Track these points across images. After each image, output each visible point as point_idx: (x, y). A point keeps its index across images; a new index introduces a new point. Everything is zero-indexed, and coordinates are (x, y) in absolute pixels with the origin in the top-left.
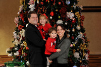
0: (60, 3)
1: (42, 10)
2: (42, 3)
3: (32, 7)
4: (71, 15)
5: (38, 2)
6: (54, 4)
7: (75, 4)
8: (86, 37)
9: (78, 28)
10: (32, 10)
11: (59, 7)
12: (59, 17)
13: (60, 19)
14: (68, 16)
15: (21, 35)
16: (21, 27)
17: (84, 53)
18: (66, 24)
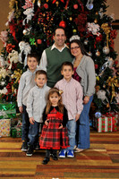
0: (76, 7)
1: (46, 17)
2: (46, 6)
3: (29, 13)
4: (93, 28)
5: (39, 4)
6: (67, 8)
7: (101, 9)
8: (117, 66)
9: (106, 50)
10: (29, 17)
11: (74, 13)
12: (75, 31)
13: (77, 34)
14: (90, 30)
15: (11, 61)
16: (10, 47)
17: (113, 92)
18: (86, 43)
